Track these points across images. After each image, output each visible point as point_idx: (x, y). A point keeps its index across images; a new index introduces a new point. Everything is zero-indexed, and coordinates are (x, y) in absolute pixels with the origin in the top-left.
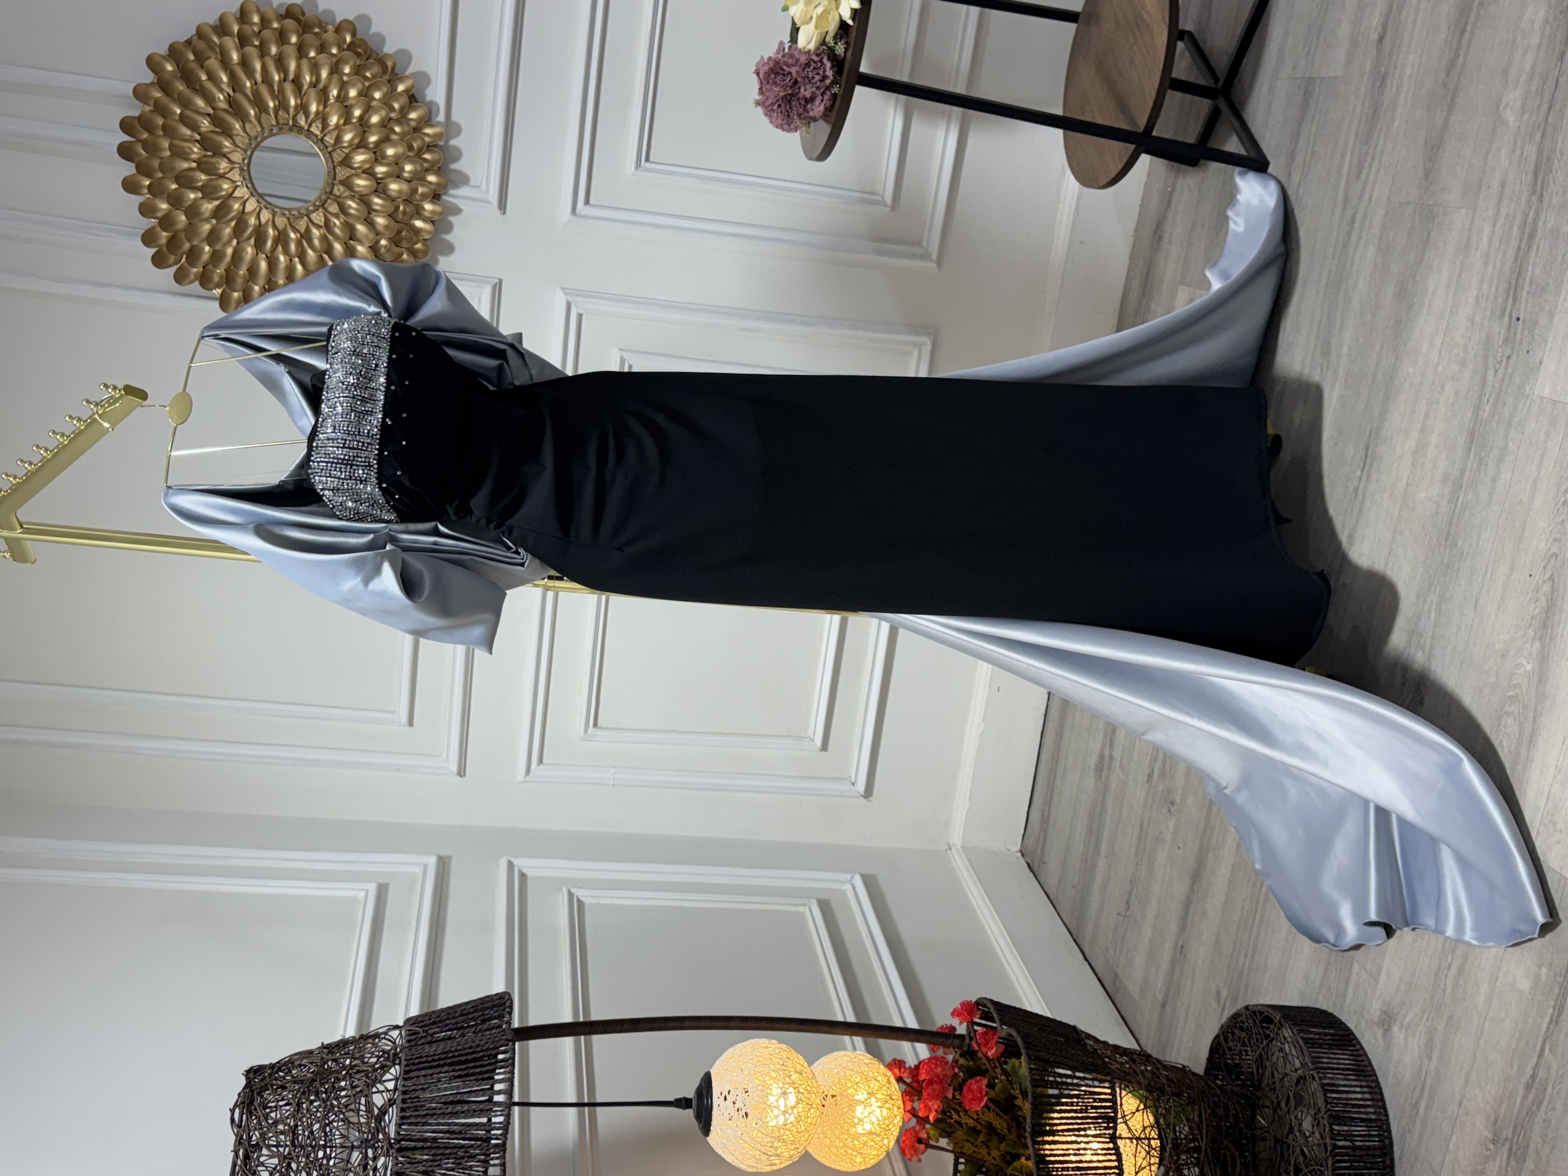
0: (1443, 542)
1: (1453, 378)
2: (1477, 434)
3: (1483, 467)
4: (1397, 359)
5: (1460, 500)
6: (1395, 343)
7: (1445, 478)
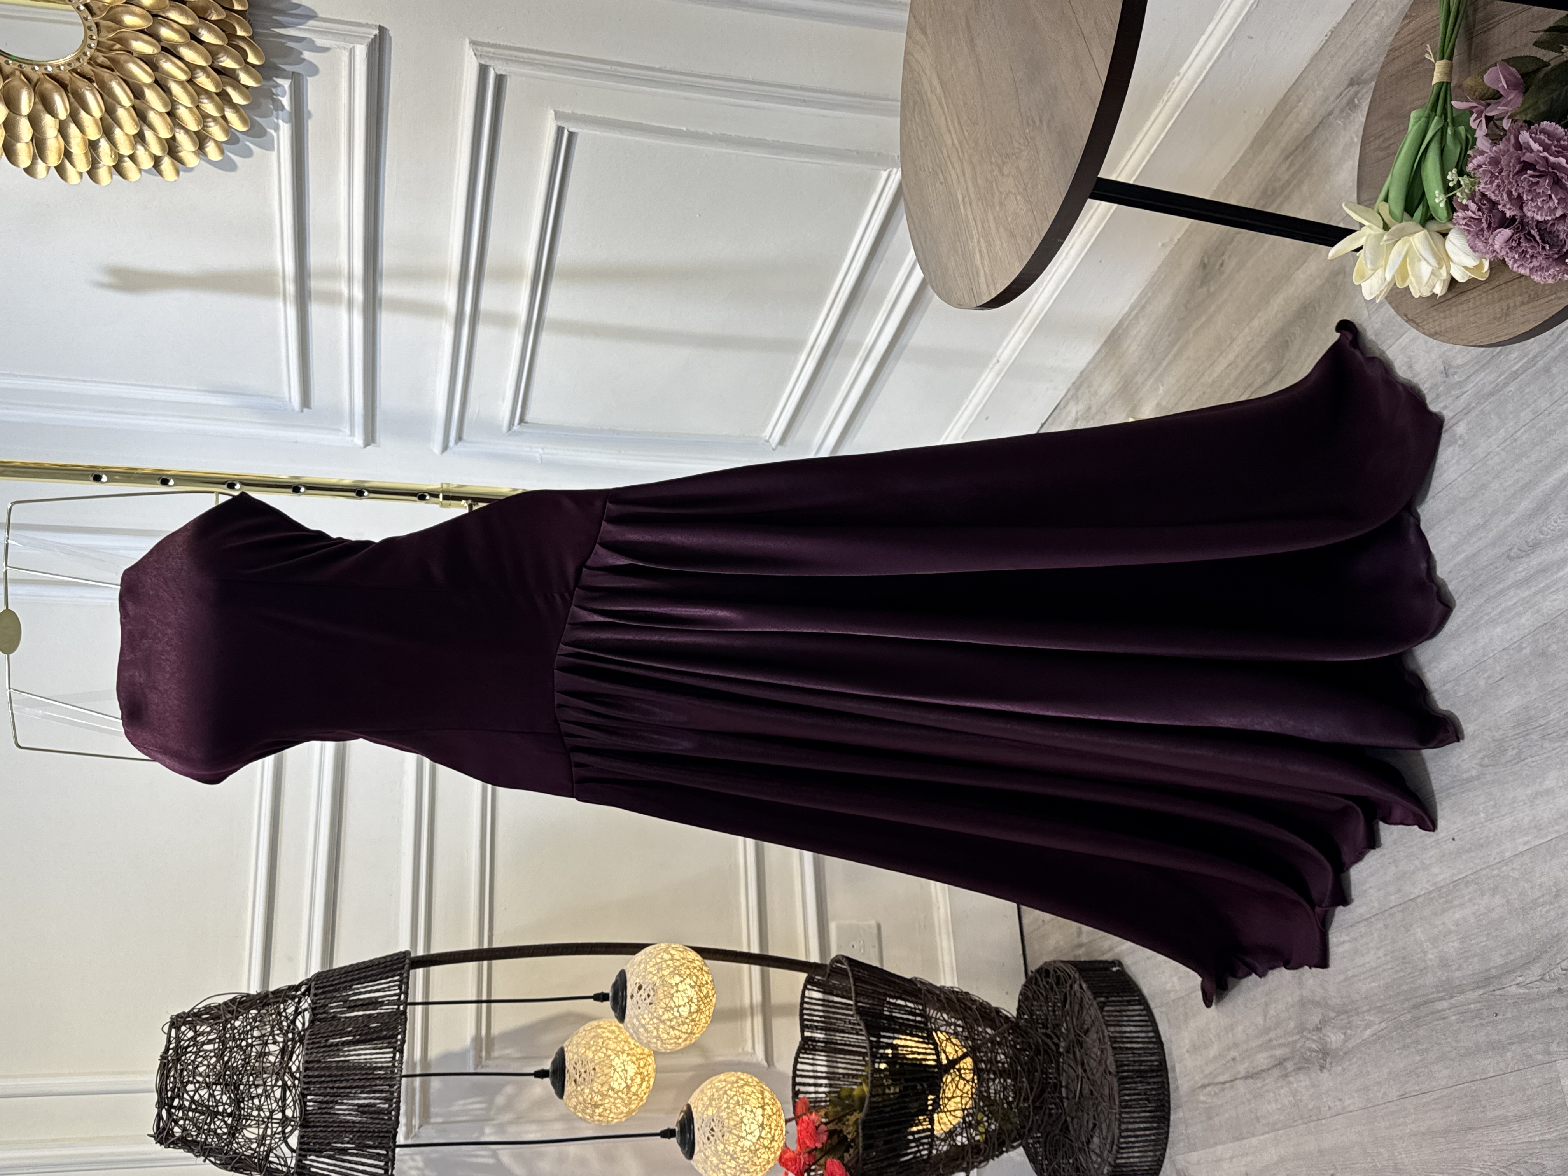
0: (1412, 1003)
1: (1508, 902)
2: (1492, 988)
3: (1477, 1021)
4: (1478, 778)
5: (1445, 1004)
6: (1486, 761)
7: (1444, 963)
